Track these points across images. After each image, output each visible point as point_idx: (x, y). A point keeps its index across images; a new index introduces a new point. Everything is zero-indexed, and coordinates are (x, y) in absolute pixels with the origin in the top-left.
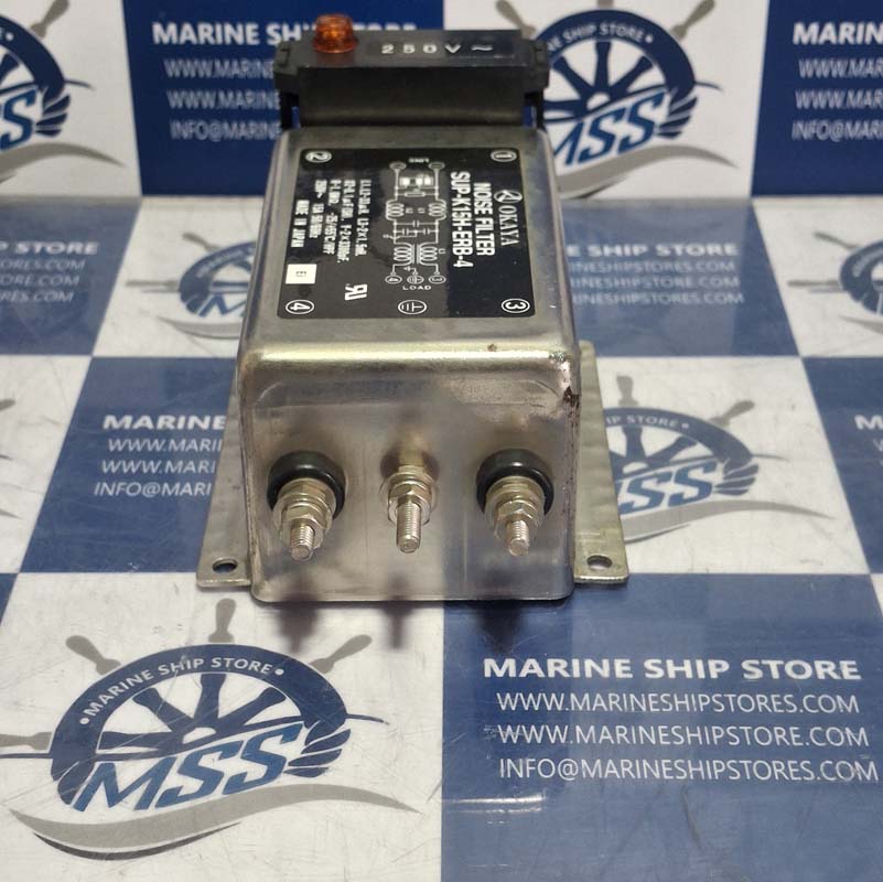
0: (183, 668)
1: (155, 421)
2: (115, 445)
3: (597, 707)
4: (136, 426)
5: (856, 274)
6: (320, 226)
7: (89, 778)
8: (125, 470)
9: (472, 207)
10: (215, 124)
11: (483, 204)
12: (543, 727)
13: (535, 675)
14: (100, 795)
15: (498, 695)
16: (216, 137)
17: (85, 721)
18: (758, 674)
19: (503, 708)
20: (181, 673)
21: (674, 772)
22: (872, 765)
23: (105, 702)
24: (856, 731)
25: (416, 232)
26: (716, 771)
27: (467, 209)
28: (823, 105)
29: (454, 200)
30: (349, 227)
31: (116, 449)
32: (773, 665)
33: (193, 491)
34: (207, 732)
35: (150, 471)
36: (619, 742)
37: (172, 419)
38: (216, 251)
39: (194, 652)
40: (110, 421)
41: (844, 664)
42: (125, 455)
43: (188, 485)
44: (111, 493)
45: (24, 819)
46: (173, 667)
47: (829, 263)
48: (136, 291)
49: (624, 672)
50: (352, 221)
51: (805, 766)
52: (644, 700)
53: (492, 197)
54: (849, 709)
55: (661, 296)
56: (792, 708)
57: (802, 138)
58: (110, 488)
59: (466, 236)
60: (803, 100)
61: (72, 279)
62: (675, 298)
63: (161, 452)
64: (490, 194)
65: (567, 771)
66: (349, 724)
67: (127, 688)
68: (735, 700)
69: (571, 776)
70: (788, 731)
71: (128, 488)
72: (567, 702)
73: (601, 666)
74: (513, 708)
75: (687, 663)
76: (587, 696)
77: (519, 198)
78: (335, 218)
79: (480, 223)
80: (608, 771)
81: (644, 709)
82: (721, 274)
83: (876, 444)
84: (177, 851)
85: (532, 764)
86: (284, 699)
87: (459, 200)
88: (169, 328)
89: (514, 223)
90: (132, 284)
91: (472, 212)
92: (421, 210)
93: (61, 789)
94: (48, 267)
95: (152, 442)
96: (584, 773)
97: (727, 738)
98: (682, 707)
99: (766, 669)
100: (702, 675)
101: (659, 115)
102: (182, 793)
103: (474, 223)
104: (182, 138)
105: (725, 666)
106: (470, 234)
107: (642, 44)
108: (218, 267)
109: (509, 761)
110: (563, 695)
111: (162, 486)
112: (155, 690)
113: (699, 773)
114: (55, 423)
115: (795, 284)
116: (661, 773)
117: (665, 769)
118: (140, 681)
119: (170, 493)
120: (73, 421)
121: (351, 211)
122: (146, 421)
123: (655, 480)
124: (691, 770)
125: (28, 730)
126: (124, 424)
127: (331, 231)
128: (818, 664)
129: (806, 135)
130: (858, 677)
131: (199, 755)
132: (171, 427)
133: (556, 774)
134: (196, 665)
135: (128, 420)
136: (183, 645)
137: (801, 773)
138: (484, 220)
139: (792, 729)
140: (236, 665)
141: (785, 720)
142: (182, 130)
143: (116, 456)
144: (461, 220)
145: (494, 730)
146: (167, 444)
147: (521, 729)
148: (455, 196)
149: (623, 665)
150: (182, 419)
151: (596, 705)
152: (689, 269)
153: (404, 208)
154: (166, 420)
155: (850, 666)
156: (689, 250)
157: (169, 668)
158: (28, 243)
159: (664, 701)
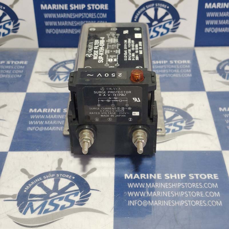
0: (49, 177)
1: (42, 110)
2: (32, 117)
3: (153, 187)
4: (38, 112)
5: (221, 68)
6: (136, 47)
7: (26, 206)
8: (35, 124)
9: (99, 52)
10: (57, 30)
11: (96, 53)
12: (139, 192)
13: (137, 178)
14: (29, 211)
15: (128, 183)
16: (57, 33)
17: (25, 191)
18: (193, 178)
19: (129, 187)
20: (49, 178)
21: (171, 204)
22: (221, 202)
23: (30, 186)
24: (217, 193)
25: (113, 46)
26: (182, 203)
27: (100, 52)
28: (213, 24)
29: (103, 54)
30: (129, 47)
31: (33, 118)
32: (197, 175)
33: (52, 129)
34: (56, 194)
35: (41, 124)
36: (158, 196)
37: (47, 109)
38: (58, 63)
39: (52, 172)
40: (31, 110)
41: (214, 175)
42: (35, 119)
43: (51, 127)
44: (31, 130)
45: (11, 217)
46: (47, 176)
47: (214, 66)
48: (37, 74)
49: (160, 177)
50: (128, 48)
51: (204, 202)
52: (164, 185)
53: (93, 55)
54: (215, 187)
55: (171, 75)
56: (201, 187)
57: (207, 32)
58: (31, 128)
59: (101, 44)
60: (207, 22)
61: (21, 71)
62: (174, 75)
63: (44, 119)
64: (94, 56)
65: (145, 204)
66: (91, 192)
67: (36, 182)
68: (187, 184)
69: (146, 205)
70: (200, 193)
71: (36, 128)
72: (145, 186)
73: (154, 176)
74: (132, 187)
75: (175, 175)
76: (150, 184)
77: (87, 55)
78: (132, 49)
79: (97, 48)
80: (155, 204)
81: (164, 187)
82: (186, 69)
83: (224, 116)
84: (48, 225)
85: (136, 202)
86: (74, 185)
87: (102, 54)
88: (46, 85)
89: (89, 48)
90: (36, 72)
91: (99, 51)
92: (111, 51)
93: (20, 209)
94: (15, 68)
95: (42, 116)
96: (149, 204)
97: (185, 195)
98: (174, 186)
99: (195, 176)
100: (179, 178)
101: (171, 26)
102: (49, 210)
103: (99, 48)
104: (49, 33)
105: (185, 176)
106: (100, 45)
107: (166, 9)
108: (58, 68)
109: (131, 201)
110: (144, 184)
111: (44, 128)
112: (42, 183)
113: (178, 204)
114: (17, 111)
115: (205, 71)
116: (168, 204)
117: (169, 203)
118: (39, 180)
119: (46, 130)
120: (22, 110)
121: (129, 51)
122: (40, 110)
123: (168, 125)
124: (176, 203)
125: (11, 194)
126: (34, 111)
127: (133, 46)
128: (208, 175)
129: (208, 31)
130: (218, 178)
131: (53, 200)
132: (46, 112)
133: (142, 205)
134: (53, 176)
135: (35, 110)
136: (49, 171)
137: (203, 204)
138: (96, 49)
139: (201, 192)
140: (63, 176)
141: (199, 190)
142: (49, 31)
143: (32, 120)
144: (102, 49)
145: (127, 193)
146: (45, 116)
147: (134, 193)
148: (103, 55)
149: (160, 175)
150: (49, 110)
151: (152, 186)
152: (178, 67)
153: (115, 52)
154: (45, 110)
155: (216, 175)
156: (178, 62)
157: (46, 177)
158: (10, 61)
159: (169, 185)
